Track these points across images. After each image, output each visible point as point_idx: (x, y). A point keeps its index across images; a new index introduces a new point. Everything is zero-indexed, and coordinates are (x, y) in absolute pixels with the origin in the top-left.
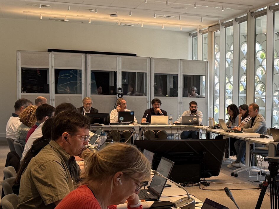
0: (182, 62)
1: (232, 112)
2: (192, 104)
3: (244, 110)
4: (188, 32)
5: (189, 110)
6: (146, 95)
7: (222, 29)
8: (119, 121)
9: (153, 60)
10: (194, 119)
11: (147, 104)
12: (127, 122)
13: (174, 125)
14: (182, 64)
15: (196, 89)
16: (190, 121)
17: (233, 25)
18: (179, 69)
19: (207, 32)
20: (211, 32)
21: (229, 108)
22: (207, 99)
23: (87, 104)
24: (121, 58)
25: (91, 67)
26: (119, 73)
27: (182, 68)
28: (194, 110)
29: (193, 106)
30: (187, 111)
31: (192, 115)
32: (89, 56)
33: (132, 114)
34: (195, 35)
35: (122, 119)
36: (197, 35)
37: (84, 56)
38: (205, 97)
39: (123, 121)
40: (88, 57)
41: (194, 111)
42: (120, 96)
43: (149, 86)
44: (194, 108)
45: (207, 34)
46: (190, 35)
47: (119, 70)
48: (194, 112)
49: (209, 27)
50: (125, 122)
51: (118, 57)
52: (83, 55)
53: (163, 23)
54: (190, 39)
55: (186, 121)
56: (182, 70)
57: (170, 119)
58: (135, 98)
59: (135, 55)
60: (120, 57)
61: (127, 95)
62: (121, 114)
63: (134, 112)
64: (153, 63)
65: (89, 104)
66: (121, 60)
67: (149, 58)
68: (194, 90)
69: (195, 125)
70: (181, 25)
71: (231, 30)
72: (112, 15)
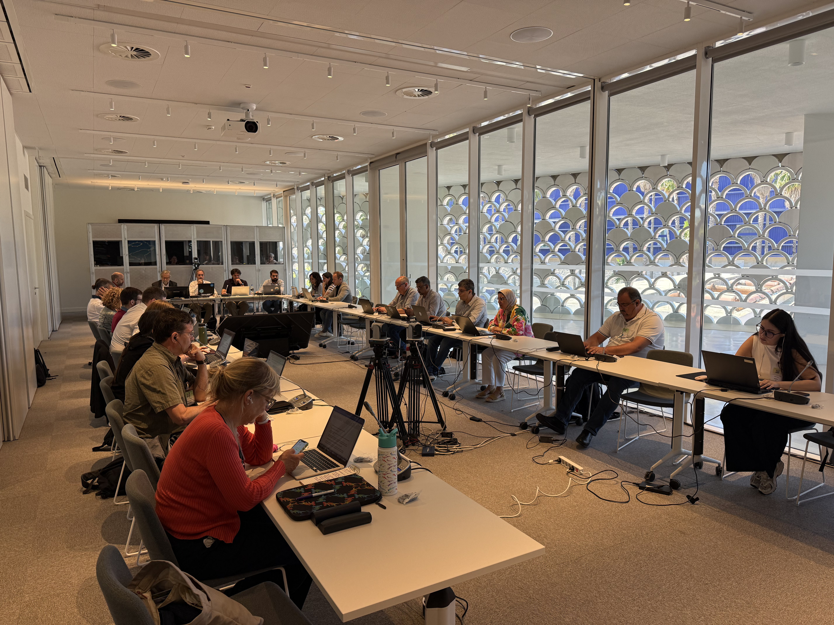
0: (258, 229)
1: (314, 281)
2: (273, 273)
3: (328, 278)
4: (261, 197)
5: (270, 279)
6: (222, 264)
7: (298, 194)
8: (199, 294)
9: (229, 228)
10: (276, 288)
11: (225, 273)
12: (208, 295)
13: (256, 296)
14: (258, 231)
15: (273, 255)
16: (272, 290)
17: (309, 189)
18: (256, 236)
19: (282, 197)
20: (286, 196)
21: (312, 276)
22: (286, 266)
23: (165, 278)
25: (166, 237)
26: (194, 242)
27: (258, 234)
28: (275, 278)
30: (268, 281)
31: (273, 285)
32: (163, 226)
33: (212, 285)
34: (269, 200)
35: (202, 291)
36: (271, 200)
38: (283, 264)
39: (203, 293)
42: (196, 266)
43: (225, 255)
44: (275, 277)
45: (282, 198)
46: (264, 199)
47: (194, 239)
48: (275, 281)
49: (284, 191)
50: (205, 295)
51: (192, 226)
52: (156, 226)
53: (236, 189)
54: (264, 204)
55: (268, 290)
56: (258, 236)
57: (251, 290)
58: (212, 267)
59: (207, 223)
60: (195, 226)
61: (204, 264)
62: (201, 286)
63: (214, 284)
64: (229, 231)
65: (167, 278)
66: (195, 229)
67: (224, 225)
68: (271, 257)
70: (255, 190)
71: (307, 194)
72: (184, 183)
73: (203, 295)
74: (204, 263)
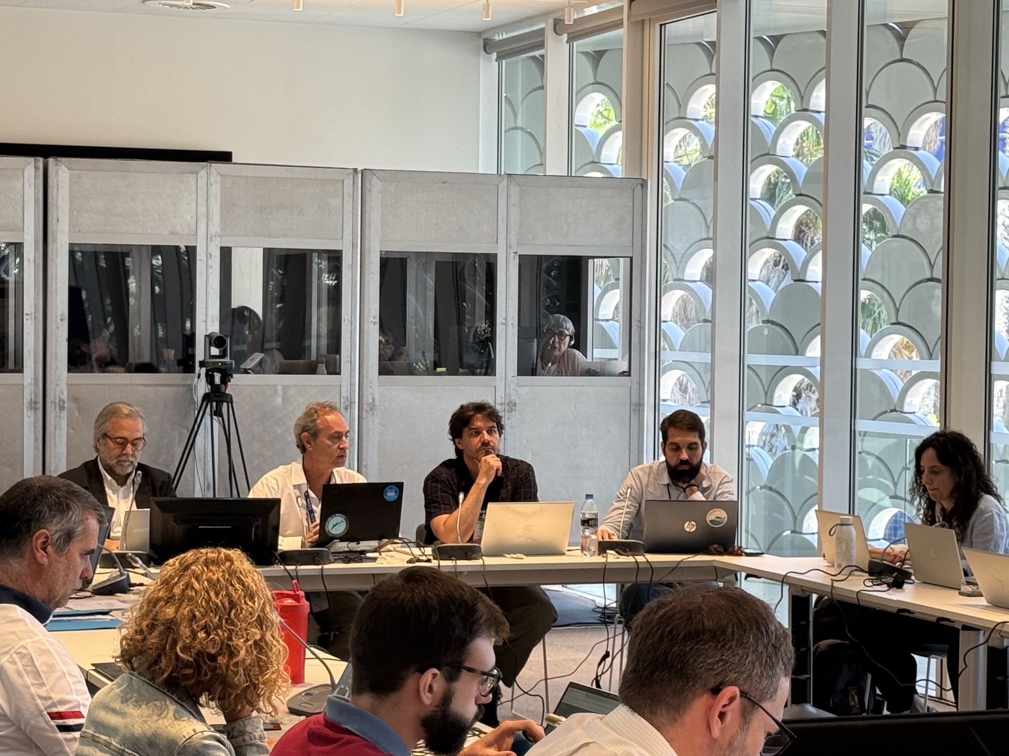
0: (515, 190)
4: (479, 34)
8: (325, 539)
9: (375, 185)
10: (711, 516)
13: (612, 557)
14: (514, 199)
18: (502, 227)
19: (619, 24)
22: (641, 384)
24: (219, 179)
25: (72, 225)
26: (209, 255)
29: (678, 439)
31: (675, 493)
32: (63, 172)
33: (391, 495)
35: (338, 525)
37: (36, 168)
39: (343, 538)
40: (57, 172)
41: (686, 467)
43: (352, 322)
44: (685, 456)
46: (488, 46)
47: (208, 238)
48: (683, 474)
50: (353, 546)
51: (203, 173)
52: (30, 167)
54: (488, 69)
55: (653, 528)
56: (514, 230)
57: (586, 523)
58: (285, 388)
59: (225, 157)
60: (215, 172)
61: (246, 371)
64: (374, 201)
65: (134, 445)
66: (216, 189)
67: (355, 170)
68: (561, 335)
69: (720, 554)
73: (343, 546)
74: (250, 363)
